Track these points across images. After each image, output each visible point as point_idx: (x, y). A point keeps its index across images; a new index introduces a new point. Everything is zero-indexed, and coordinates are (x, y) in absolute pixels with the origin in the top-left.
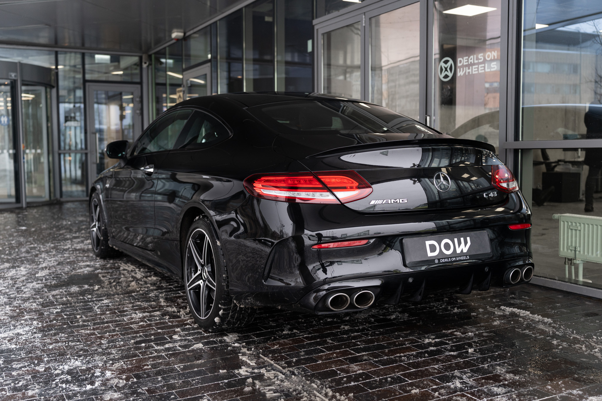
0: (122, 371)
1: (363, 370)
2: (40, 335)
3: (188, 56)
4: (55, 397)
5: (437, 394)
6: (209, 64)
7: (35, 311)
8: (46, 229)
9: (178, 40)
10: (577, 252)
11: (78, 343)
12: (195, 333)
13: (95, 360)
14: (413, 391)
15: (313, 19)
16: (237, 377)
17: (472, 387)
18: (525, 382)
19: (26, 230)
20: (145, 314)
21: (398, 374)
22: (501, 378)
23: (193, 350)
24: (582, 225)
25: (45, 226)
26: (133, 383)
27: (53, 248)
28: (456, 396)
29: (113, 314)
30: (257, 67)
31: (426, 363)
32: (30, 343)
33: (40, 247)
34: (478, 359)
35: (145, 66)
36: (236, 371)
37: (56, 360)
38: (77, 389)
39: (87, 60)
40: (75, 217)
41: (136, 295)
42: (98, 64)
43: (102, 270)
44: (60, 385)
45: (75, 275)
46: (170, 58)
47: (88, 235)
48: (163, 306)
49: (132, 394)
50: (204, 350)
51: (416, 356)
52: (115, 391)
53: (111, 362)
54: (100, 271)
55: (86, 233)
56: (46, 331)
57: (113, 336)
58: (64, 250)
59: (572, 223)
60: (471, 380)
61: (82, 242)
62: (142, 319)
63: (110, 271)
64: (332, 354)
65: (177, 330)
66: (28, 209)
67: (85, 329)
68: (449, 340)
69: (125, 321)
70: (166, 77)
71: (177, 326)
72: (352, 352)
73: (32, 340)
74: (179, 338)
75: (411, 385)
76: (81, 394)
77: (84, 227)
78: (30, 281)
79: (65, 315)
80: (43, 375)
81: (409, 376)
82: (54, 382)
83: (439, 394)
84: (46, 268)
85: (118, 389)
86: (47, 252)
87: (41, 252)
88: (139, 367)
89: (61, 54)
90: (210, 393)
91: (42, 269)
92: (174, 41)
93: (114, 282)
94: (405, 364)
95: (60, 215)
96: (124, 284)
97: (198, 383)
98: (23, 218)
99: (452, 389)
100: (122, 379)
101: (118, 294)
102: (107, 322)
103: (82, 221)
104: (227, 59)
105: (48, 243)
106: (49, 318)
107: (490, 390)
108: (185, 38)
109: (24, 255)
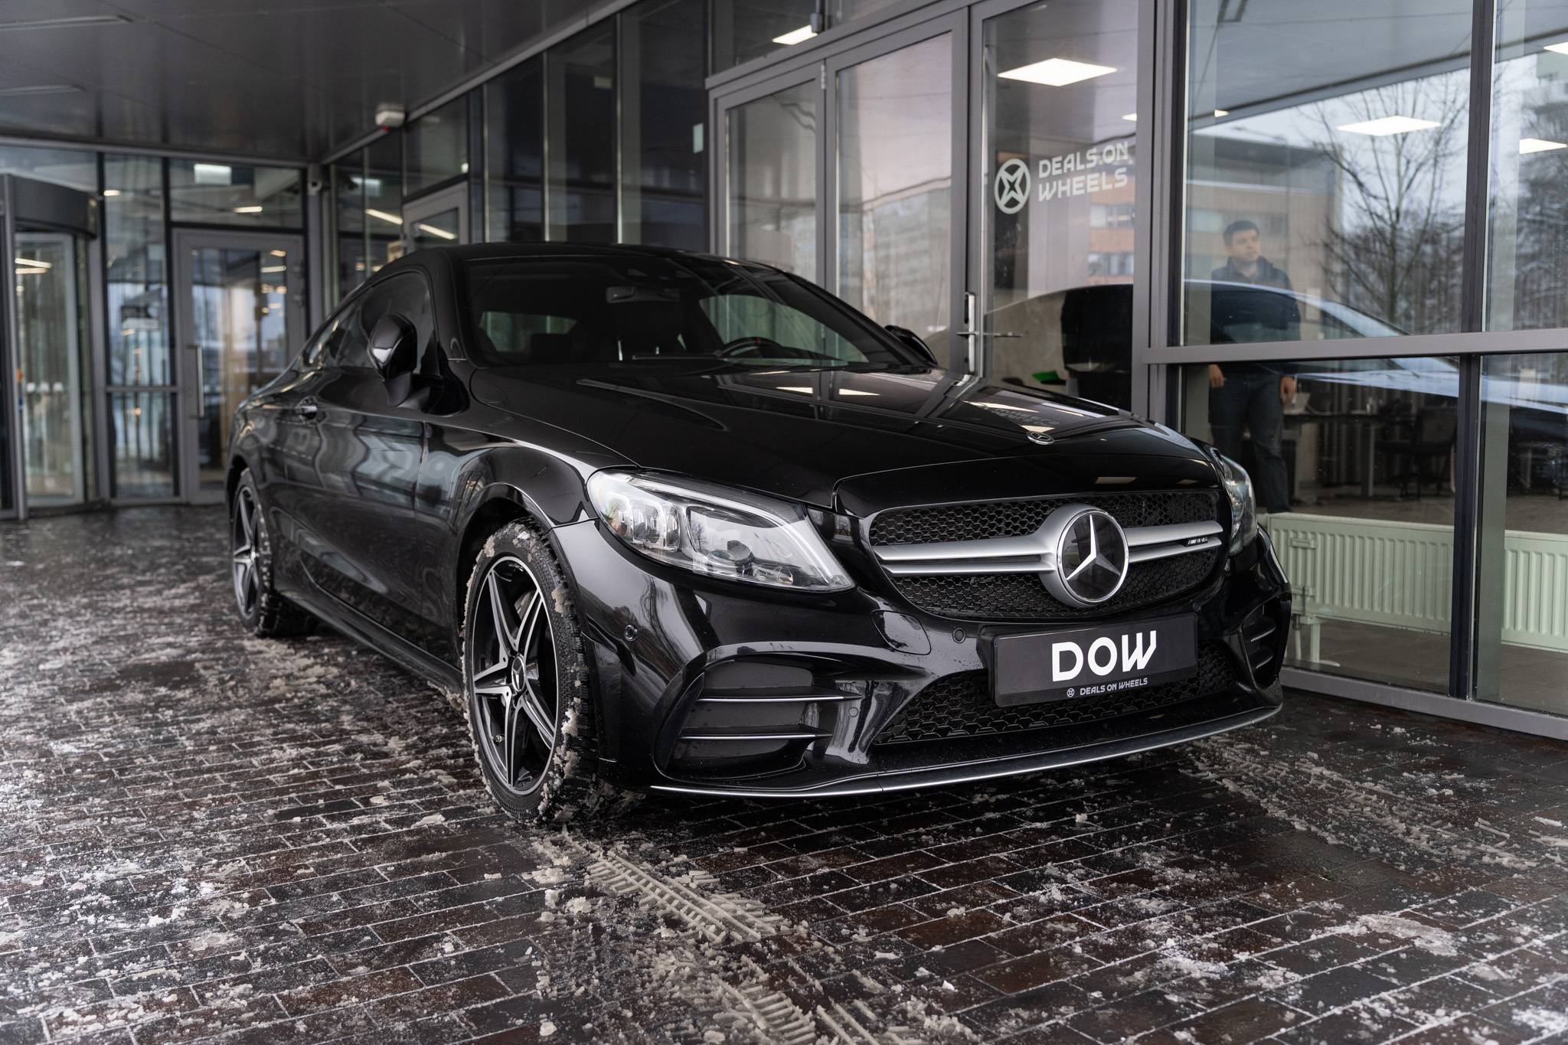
0: (242, 882)
1: (830, 866)
2: (38, 803)
3: (416, 169)
4: (65, 948)
5: (1007, 917)
6: (464, 185)
7: (30, 748)
8: (72, 566)
9: (391, 129)
10: (1308, 599)
11: (135, 819)
12: (427, 791)
13: (174, 858)
14: (952, 913)
15: (706, 75)
16: (528, 889)
17: (1088, 900)
18: (1211, 885)
19: (21, 569)
20: (303, 751)
21: (915, 875)
22: (1155, 878)
23: (419, 831)
24: (1319, 537)
25: (69, 559)
26: (269, 909)
27: (85, 607)
28: (1052, 921)
29: (224, 750)
30: (576, 199)
31: (979, 848)
32: (12, 822)
33: (54, 606)
34: (1097, 836)
35: (313, 191)
36: (526, 876)
37: (75, 858)
38: (123, 926)
39: (177, 178)
40: (145, 540)
41: (284, 709)
42: (203, 186)
43: (203, 652)
44: (81, 918)
45: (136, 666)
46: (373, 176)
47: (173, 577)
48: (348, 733)
49: (265, 934)
50: (446, 829)
51: (956, 833)
52: (222, 930)
53: (214, 861)
54: (198, 655)
55: (169, 573)
56: (56, 793)
57: (222, 801)
58: (113, 610)
59: (1295, 532)
60: (1086, 883)
61: (159, 592)
62: (297, 762)
63: (225, 655)
64: (757, 832)
65: (380, 784)
66: (31, 523)
67: (154, 787)
68: (1029, 796)
69: (254, 766)
70: (364, 222)
71: (383, 776)
72: (804, 826)
73: (19, 814)
74: (386, 804)
75: (946, 898)
76: (134, 939)
77: (164, 560)
78: (22, 679)
79: (106, 755)
80: (39, 895)
81: (941, 877)
82: (67, 912)
83: (1014, 917)
84: (65, 650)
85: (229, 923)
86: (70, 615)
87: (55, 616)
88: (284, 872)
89: (113, 160)
90: (459, 927)
91: (57, 652)
92: (381, 133)
93: (232, 678)
94: (930, 851)
95: (107, 536)
96: (256, 684)
97: (431, 905)
98: (18, 542)
99: (1043, 905)
100: (239, 900)
101: (240, 707)
102: (209, 770)
103: (160, 549)
104: (506, 179)
105: (75, 595)
106: (65, 763)
107: (1132, 904)
108: (408, 126)
109: (12, 622)
